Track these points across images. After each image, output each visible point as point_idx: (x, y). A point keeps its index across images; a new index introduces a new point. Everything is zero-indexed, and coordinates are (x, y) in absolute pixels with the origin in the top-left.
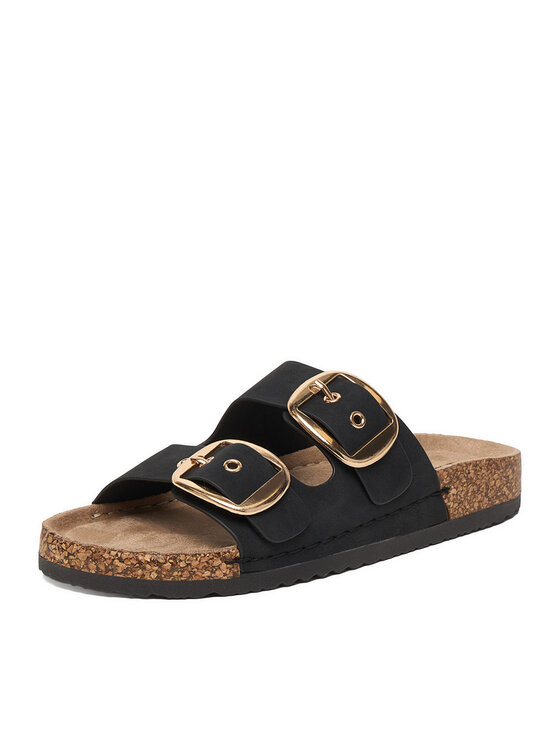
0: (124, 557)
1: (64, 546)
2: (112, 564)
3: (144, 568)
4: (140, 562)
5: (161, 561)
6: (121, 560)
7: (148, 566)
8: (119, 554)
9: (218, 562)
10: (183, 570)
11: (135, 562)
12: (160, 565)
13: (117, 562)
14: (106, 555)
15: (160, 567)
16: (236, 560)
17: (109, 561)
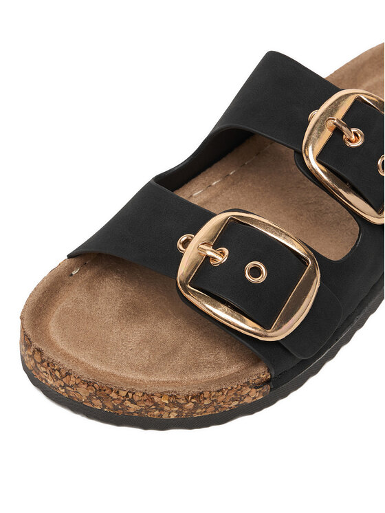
0: (136, 399)
1: (57, 374)
2: (121, 404)
3: (162, 410)
4: (156, 404)
5: (182, 402)
6: (132, 401)
7: (166, 408)
8: (130, 395)
9: (246, 390)
10: (207, 407)
11: (150, 404)
12: (181, 406)
13: (128, 403)
14: (113, 395)
15: (180, 408)
16: (268, 382)
17: (118, 402)
